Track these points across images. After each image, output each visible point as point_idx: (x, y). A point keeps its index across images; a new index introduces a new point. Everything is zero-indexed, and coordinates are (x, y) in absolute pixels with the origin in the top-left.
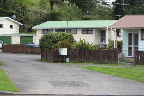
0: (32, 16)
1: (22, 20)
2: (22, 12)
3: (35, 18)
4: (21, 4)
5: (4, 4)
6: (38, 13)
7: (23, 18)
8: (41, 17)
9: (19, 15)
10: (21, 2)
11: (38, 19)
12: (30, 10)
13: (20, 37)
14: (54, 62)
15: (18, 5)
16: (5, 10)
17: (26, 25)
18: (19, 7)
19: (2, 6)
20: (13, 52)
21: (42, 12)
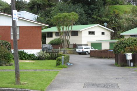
0: (124, 23)
1: (114, 27)
2: (115, 20)
3: (127, 25)
4: (114, 12)
5: (98, 12)
6: (130, 20)
7: (115, 25)
8: (133, 24)
9: (112, 22)
10: (115, 10)
11: (130, 26)
12: (122, 17)
13: (110, 43)
14: (122, 66)
15: (112, 13)
16: (99, 18)
17: (119, 31)
18: (112, 15)
19: (97, 15)
20: (98, 57)
21: (133, 19)
